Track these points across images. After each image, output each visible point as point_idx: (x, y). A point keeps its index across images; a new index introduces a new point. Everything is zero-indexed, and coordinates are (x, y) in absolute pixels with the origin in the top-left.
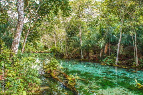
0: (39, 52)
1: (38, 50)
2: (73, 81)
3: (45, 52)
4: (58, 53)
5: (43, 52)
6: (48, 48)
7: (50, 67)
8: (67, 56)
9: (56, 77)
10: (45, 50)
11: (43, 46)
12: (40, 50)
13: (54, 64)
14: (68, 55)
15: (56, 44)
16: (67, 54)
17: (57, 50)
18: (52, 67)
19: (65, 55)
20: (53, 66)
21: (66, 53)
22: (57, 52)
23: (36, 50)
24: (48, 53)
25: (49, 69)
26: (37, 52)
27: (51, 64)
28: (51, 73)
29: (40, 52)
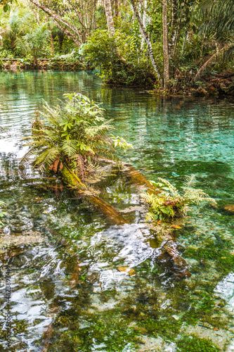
0: (26, 68)
1: (19, 54)
2: (173, 213)
3: (57, 67)
4: (126, 67)
5: (46, 68)
6: (72, 41)
7: (60, 142)
8: (169, 86)
9: (87, 193)
10: (57, 56)
11: (48, 33)
12: (30, 57)
13: (78, 123)
14: (174, 82)
15: (110, 20)
16: (172, 76)
17: (119, 50)
18: (68, 141)
19: (162, 77)
20: (76, 134)
21: (166, 70)
22: (119, 64)
23: (11, 56)
24: (75, 68)
25: (54, 151)
26: (14, 66)
27: (67, 125)
28: (66, 172)
29: (33, 68)
